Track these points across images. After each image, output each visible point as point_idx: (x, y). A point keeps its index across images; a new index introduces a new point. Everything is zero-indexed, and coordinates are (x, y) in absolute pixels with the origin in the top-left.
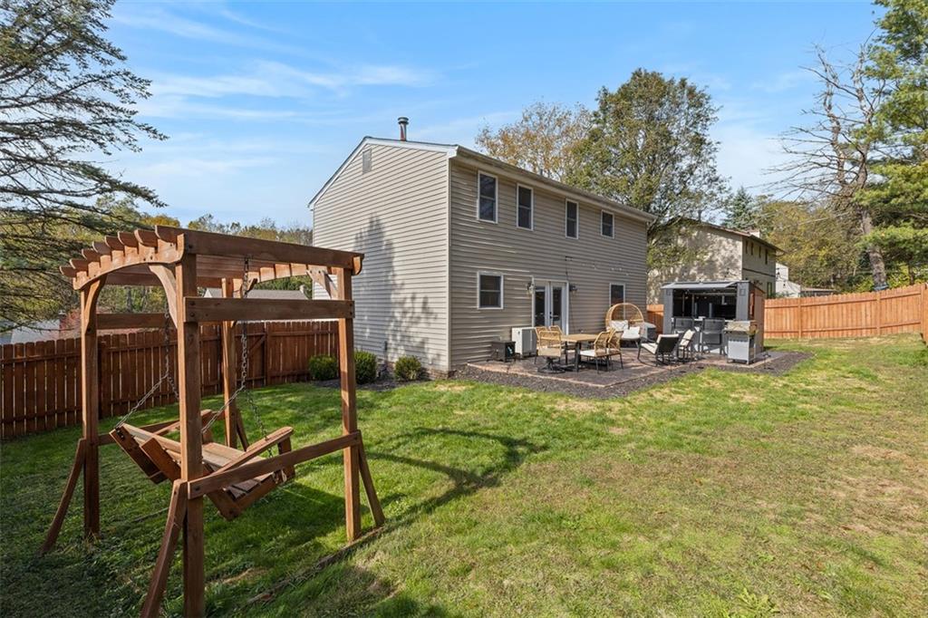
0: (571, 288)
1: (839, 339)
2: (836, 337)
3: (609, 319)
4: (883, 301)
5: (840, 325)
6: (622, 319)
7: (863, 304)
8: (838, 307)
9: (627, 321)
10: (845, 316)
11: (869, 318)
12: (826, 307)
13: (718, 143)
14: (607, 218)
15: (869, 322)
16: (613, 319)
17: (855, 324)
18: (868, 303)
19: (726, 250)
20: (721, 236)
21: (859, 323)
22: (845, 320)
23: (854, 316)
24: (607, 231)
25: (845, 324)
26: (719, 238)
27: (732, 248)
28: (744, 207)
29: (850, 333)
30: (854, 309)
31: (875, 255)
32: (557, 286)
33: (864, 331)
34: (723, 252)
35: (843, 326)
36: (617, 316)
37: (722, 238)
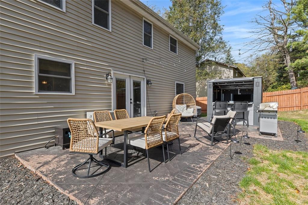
0: (148, 82)
1: (283, 112)
2: (282, 111)
3: (174, 103)
4: (304, 93)
5: (284, 105)
6: (182, 103)
7: (294, 95)
8: (283, 96)
9: (186, 105)
10: (286, 101)
11: (297, 101)
12: (277, 96)
13: (223, 26)
14: (173, 42)
15: (297, 104)
16: (177, 104)
17: (290, 104)
18: (297, 94)
19: (226, 74)
20: (224, 68)
21: (293, 104)
22: (286, 102)
23: (290, 101)
24: (173, 49)
25: (286, 105)
26: (223, 69)
27: (229, 73)
28: (230, 59)
29: (288, 109)
30: (290, 97)
31: (291, 73)
32: (137, 80)
33: (295, 108)
34: (225, 75)
35: (285, 106)
36: (180, 102)
37: (225, 69)
